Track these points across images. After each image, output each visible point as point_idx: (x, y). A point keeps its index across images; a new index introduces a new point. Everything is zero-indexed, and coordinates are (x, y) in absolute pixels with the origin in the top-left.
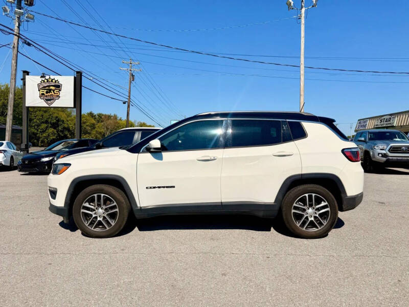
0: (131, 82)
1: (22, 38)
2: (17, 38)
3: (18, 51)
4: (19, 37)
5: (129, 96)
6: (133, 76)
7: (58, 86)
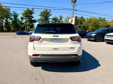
2: (73, 10)
3: (73, 13)
7: (73, 20)
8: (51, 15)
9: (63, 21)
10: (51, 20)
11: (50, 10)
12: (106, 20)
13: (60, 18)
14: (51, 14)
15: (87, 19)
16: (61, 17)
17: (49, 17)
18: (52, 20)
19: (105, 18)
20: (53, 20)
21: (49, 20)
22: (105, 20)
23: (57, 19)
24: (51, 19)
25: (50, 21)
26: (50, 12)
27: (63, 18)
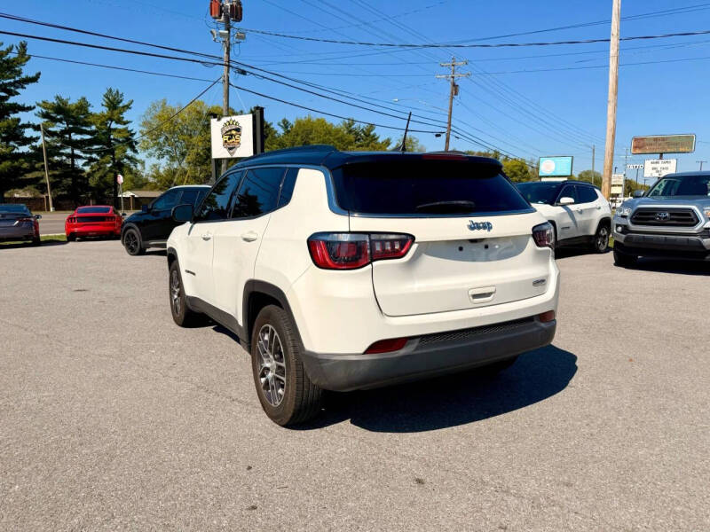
0: (452, 98)
1: (233, 67)
2: (226, 68)
3: (229, 84)
4: (229, 66)
5: (449, 123)
6: (455, 86)
7: (238, 130)
8: (34, 79)
9: (130, 127)
10: (39, 121)
11: (23, 46)
12: (380, 140)
13: (105, 110)
14: (32, 75)
15: (285, 124)
16: (114, 104)
17: (11, 93)
18: (45, 116)
19: (372, 126)
20: (54, 120)
21: (13, 116)
22: (374, 139)
23: (87, 114)
24: (29, 109)
25: (28, 126)
26: (23, 55)
27: (127, 107)
